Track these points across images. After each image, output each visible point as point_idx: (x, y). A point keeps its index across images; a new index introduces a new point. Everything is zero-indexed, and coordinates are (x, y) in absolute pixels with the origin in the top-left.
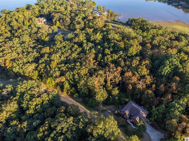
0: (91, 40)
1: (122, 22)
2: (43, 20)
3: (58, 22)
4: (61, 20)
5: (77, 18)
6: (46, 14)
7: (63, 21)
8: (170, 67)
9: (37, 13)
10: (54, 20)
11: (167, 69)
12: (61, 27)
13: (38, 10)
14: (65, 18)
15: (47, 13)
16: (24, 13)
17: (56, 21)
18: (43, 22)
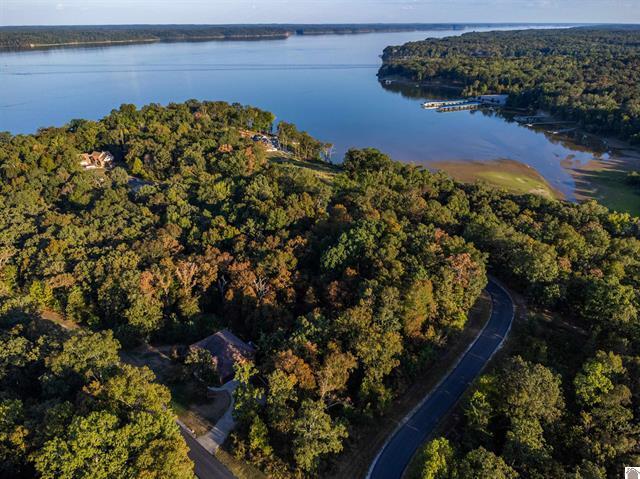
0: (199, 199)
1: (334, 163)
2: (104, 157)
3: (138, 162)
4: (147, 156)
5: (188, 152)
6: (118, 143)
7: (151, 159)
8: (347, 248)
9: (93, 140)
10: (128, 157)
11: (336, 253)
12: (146, 175)
13: (96, 133)
14: (159, 151)
15: (120, 141)
16: (53, 140)
17: (133, 160)
18: (103, 163)
